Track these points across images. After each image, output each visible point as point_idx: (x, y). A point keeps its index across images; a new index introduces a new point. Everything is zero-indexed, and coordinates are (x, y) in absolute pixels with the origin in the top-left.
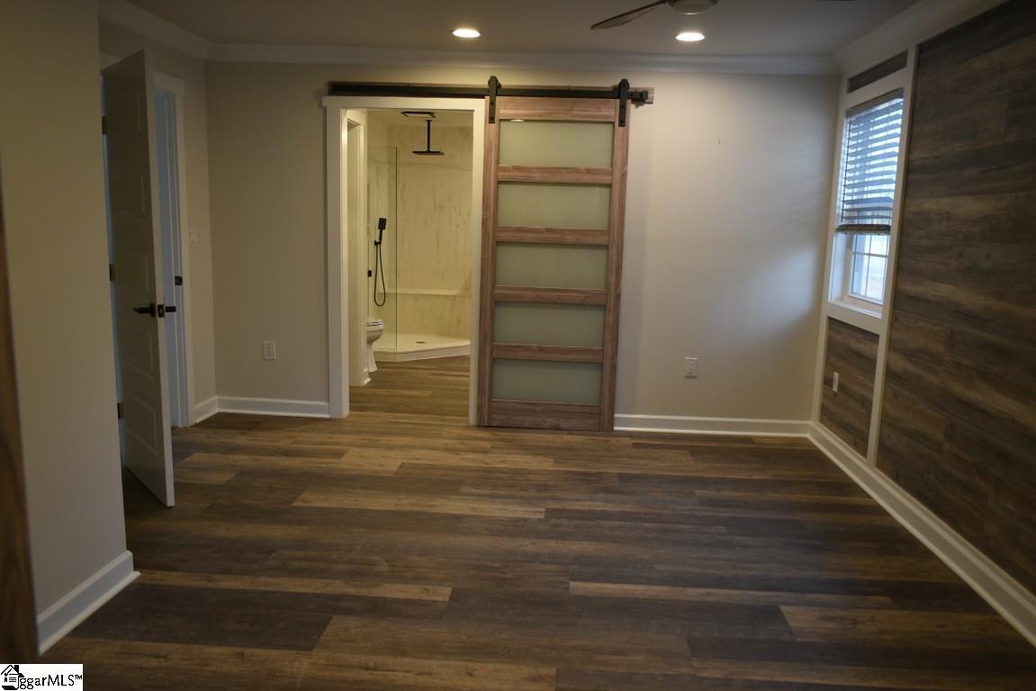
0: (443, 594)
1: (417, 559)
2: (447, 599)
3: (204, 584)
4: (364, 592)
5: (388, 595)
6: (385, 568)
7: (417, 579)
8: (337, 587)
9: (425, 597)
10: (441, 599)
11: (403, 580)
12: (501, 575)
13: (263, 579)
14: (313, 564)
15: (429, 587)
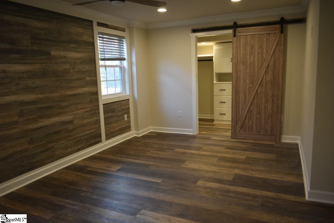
0: (200, 183)
1: (205, 195)
2: (199, 181)
3: (279, 195)
4: (223, 186)
5: (216, 184)
6: (217, 193)
7: (206, 188)
8: (232, 188)
9: (205, 182)
10: (201, 182)
11: (210, 188)
12: (179, 186)
13: (259, 194)
14: (243, 197)
15: (203, 185)
